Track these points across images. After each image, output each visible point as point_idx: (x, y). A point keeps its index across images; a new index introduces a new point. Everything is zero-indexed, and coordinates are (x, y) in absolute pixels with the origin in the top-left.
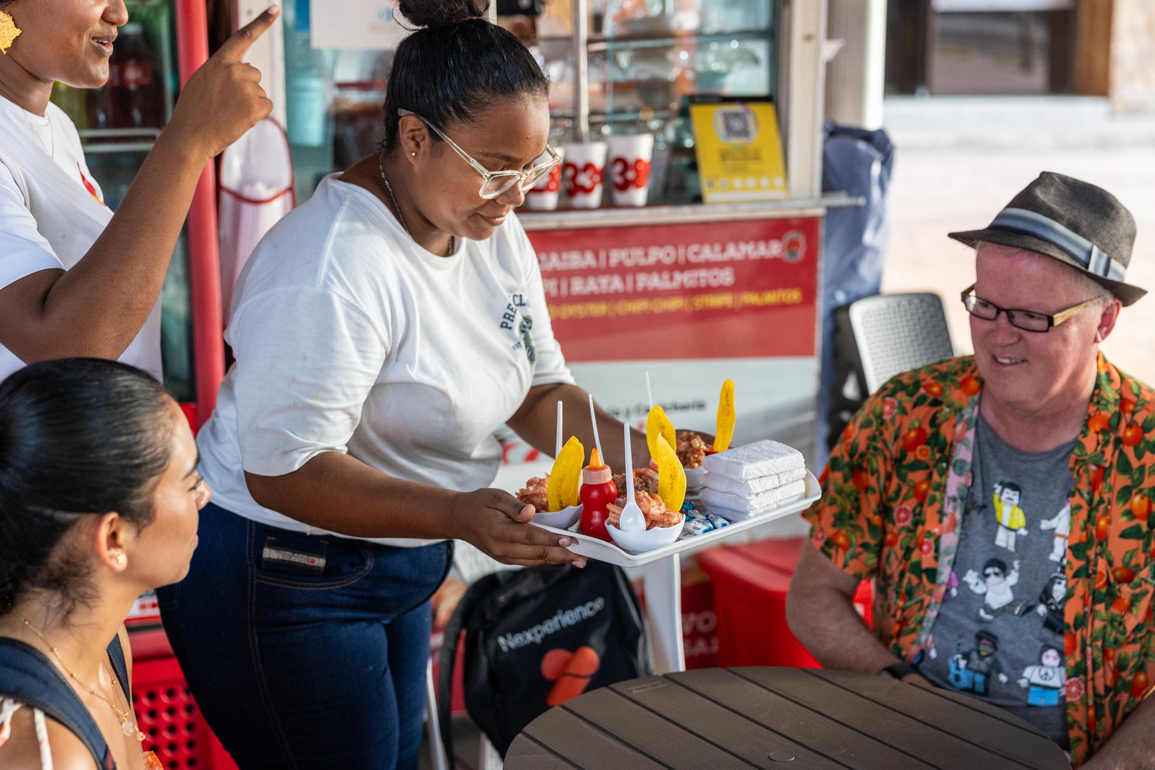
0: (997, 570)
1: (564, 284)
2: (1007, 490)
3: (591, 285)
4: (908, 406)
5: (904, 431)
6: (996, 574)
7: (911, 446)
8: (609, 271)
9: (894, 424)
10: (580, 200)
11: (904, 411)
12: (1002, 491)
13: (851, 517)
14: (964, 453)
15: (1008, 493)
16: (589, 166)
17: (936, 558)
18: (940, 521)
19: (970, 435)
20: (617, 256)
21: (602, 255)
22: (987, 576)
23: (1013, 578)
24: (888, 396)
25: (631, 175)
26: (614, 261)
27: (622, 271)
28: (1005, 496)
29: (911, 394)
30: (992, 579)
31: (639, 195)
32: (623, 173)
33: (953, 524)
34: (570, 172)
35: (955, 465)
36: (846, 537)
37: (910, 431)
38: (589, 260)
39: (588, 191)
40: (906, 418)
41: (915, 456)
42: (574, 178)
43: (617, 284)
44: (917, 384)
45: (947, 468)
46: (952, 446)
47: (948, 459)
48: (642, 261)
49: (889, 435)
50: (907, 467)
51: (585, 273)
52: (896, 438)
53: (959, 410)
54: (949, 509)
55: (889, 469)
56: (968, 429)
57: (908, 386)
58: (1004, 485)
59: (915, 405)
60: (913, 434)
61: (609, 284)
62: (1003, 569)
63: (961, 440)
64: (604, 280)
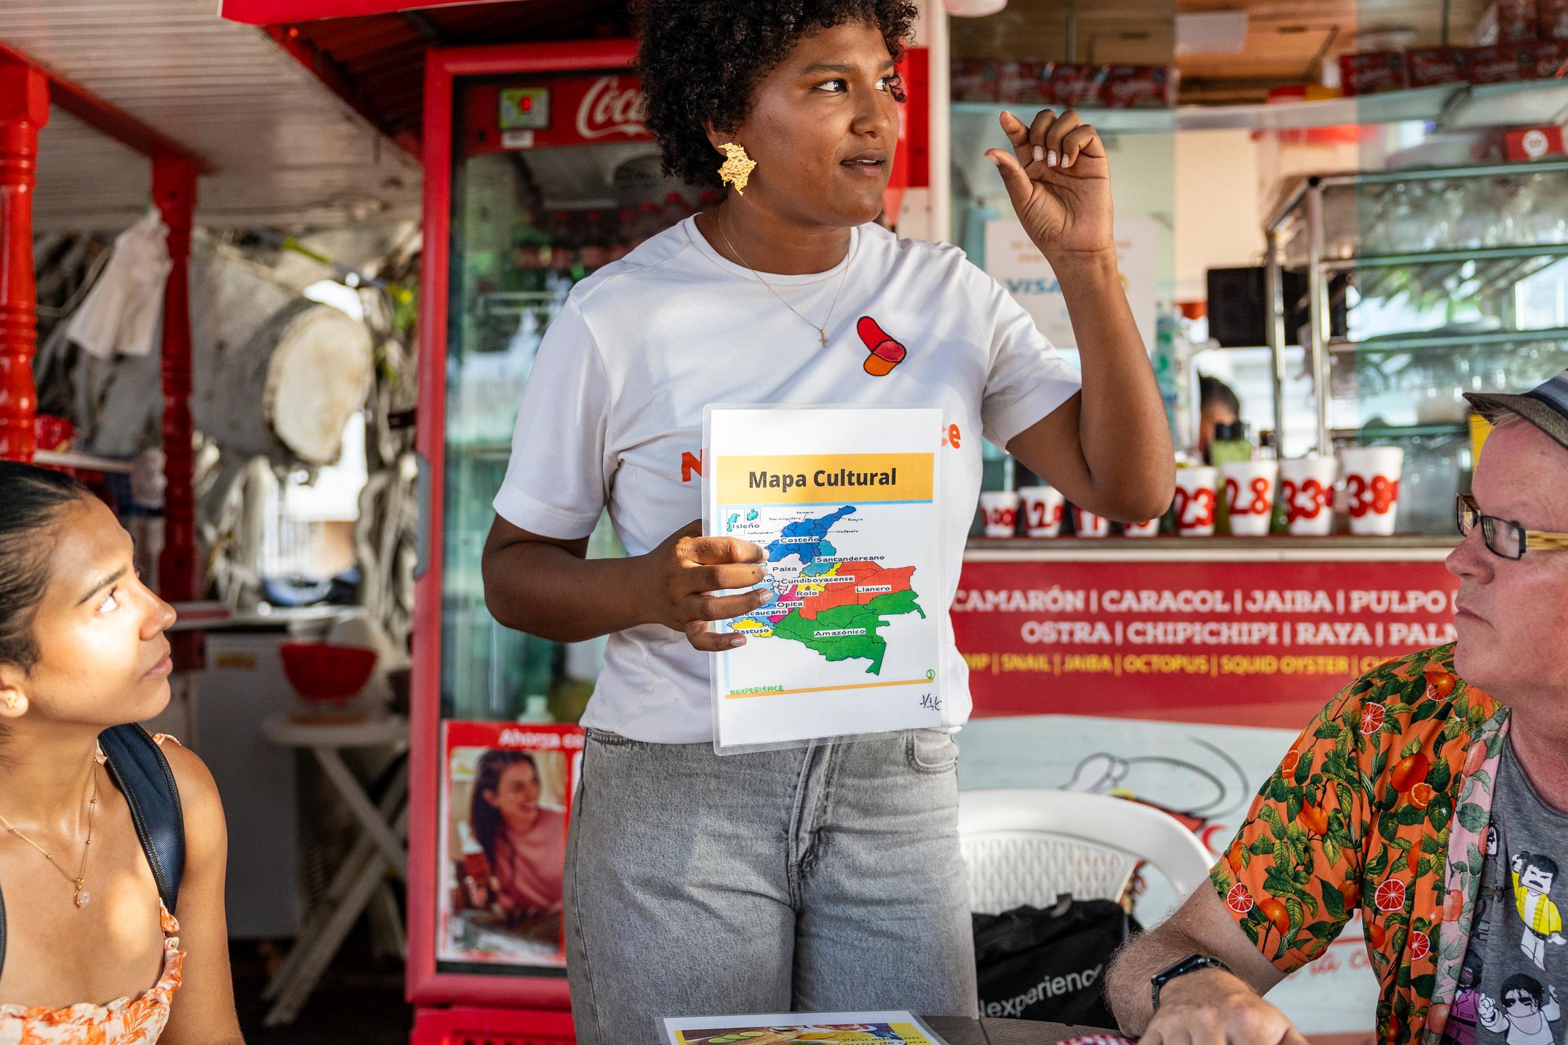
0: (1525, 994)
1: (1287, 629)
2: (1531, 868)
3: (1325, 634)
4: (1403, 720)
5: (1395, 759)
6: (1522, 1000)
7: (1406, 783)
8: (1349, 617)
9: (1377, 747)
10: (1301, 526)
11: (1395, 727)
12: (1525, 868)
13: (1296, 878)
14: (1479, 795)
15: (1534, 873)
16: (1309, 484)
17: (1434, 961)
18: (1439, 902)
19: (1491, 766)
20: (1360, 599)
21: (1341, 596)
22: (1509, 1003)
23: (1552, 1011)
24: (1371, 699)
25: (1368, 496)
26: (1356, 606)
27: (1367, 617)
28: (1528, 876)
29: (1410, 700)
30: (1518, 1009)
31: (1384, 523)
32: (1358, 494)
33: (1458, 910)
34: (1288, 492)
35: (1462, 814)
36: (1285, 909)
37: (1403, 758)
38: (1322, 601)
39: (1310, 515)
40: (1398, 737)
41: (1410, 800)
42: (1291, 500)
43: (1361, 634)
44: (1421, 683)
45: (1450, 817)
46: (1457, 779)
47: (1450, 803)
48: (1397, 608)
49: (1368, 762)
50: (1395, 815)
51: (1317, 618)
52: (1381, 770)
53: (1477, 723)
54: (1452, 883)
55: (1367, 817)
56: (1486, 754)
57: (1405, 684)
58: (1528, 859)
59: (1414, 719)
60: (1408, 764)
61: (1350, 635)
62: (1536, 993)
63: (1476, 774)
64: (1343, 629)
